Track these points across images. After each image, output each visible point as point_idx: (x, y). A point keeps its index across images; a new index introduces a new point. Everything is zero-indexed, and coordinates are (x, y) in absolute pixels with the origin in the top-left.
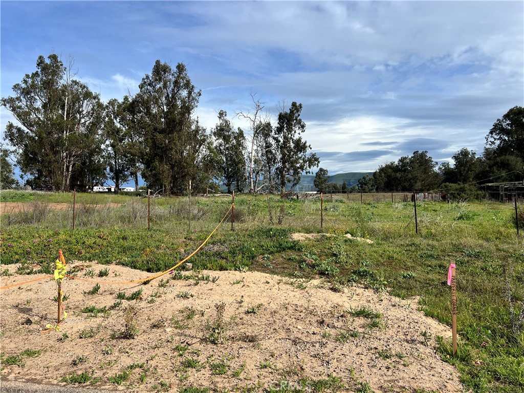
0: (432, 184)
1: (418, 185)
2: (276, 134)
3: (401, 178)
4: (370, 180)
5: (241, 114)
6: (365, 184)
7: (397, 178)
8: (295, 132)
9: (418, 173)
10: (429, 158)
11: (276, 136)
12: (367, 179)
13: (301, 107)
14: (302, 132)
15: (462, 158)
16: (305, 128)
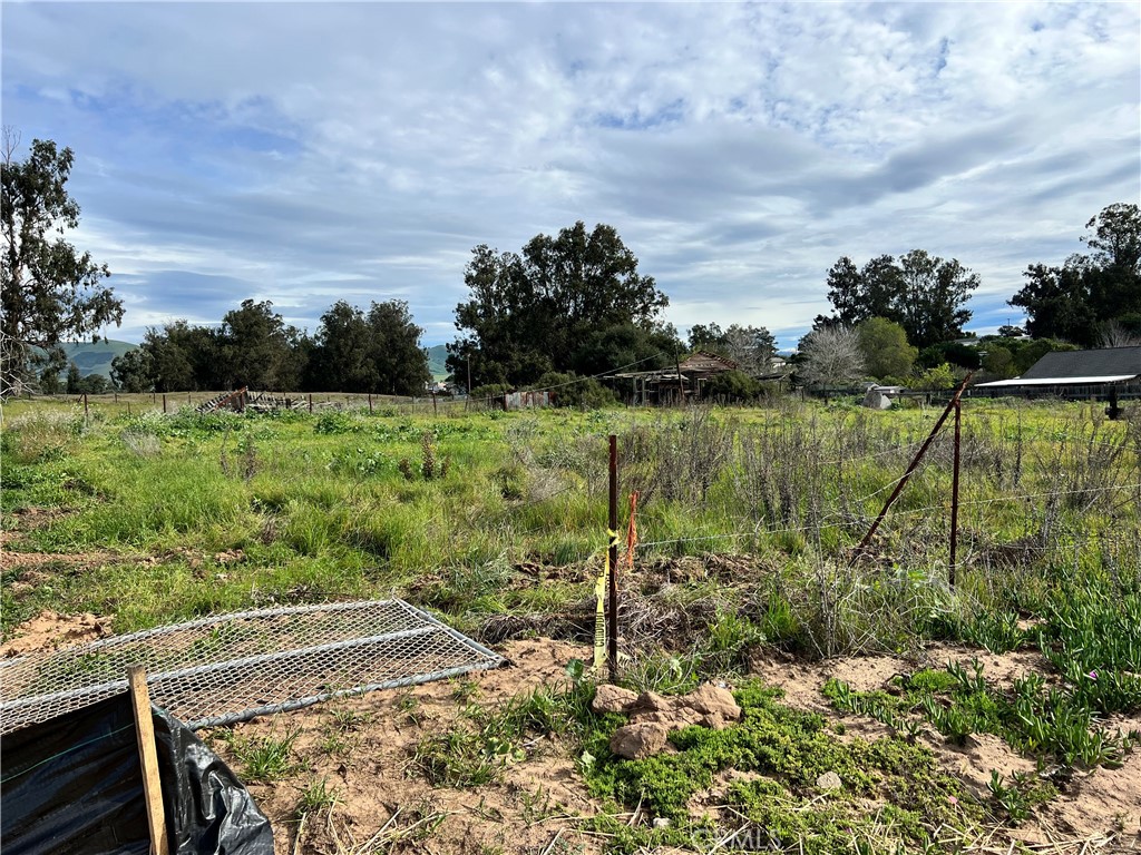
0: (284, 373)
1: (270, 375)
3: (232, 359)
4: (143, 362)
6: (133, 372)
7: (224, 358)
8: (49, 224)
9: (267, 349)
10: (277, 315)
12: (138, 359)
13: (69, 159)
14: (71, 226)
15: (339, 320)
16: (77, 217)
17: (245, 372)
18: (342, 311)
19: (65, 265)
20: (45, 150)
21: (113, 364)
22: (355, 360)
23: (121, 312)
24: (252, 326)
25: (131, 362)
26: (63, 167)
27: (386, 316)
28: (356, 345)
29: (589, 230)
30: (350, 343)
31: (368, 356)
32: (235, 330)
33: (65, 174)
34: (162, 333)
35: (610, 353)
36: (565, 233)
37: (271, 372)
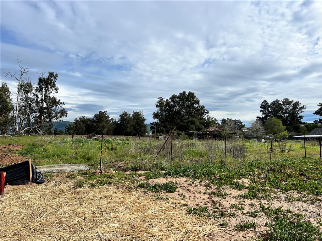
0: (109, 130)
1: (105, 131)
2: (36, 92)
3: (96, 126)
5: (9, 74)
6: (71, 129)
7: (93, 126)
8: (51, 92)
9: (104, 124)
10: (108, 115)
11: (36, 93)
12: (72, 126)
13: (57, 76)
15: (124, 116)
16: (58, 90)
17: (99, 130)
18: (125, 114)
19: (54, 102)
20: (51, 74)
21: (66, 127)
22: (128, 127)
23: (67, 114)
24: (101, 118)
25: (70, 127)
26: (55, 78)
27: (136, 116)
28: (128, 123)
29: (187, 93)
30: (127, 122)
31: (131, 126)
32: (97, 119)
33: (56, 80)
34: (78, 119)
35: (188, 126)
36: (181, 94)
37: (105, 130)
